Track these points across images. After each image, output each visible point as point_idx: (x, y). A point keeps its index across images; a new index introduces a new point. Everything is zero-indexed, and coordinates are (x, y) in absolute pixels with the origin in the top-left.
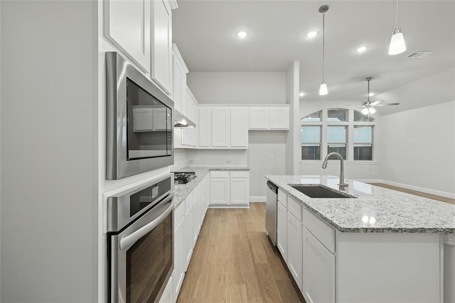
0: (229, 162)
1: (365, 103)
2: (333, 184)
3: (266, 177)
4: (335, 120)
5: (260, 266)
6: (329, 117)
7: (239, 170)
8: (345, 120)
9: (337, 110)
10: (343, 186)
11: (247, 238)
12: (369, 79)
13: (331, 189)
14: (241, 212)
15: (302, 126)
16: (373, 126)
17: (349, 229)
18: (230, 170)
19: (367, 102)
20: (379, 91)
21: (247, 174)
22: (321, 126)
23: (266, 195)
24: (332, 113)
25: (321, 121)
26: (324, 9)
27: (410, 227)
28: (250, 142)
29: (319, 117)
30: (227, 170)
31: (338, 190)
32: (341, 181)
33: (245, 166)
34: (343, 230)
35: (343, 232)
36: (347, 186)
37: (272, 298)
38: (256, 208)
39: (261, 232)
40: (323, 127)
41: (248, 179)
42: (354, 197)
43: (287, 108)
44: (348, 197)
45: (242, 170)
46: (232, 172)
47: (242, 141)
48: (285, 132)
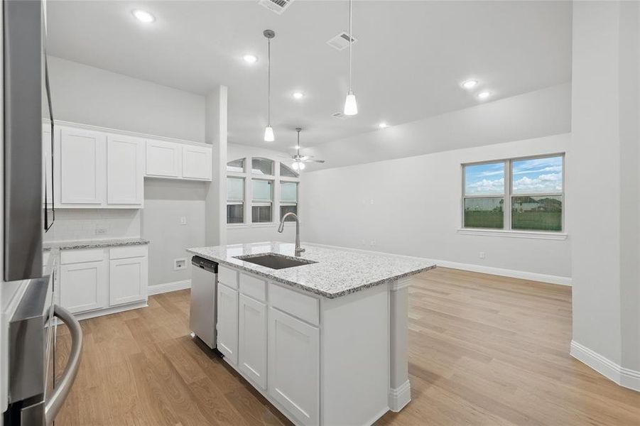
0: (101, 232)
1: (296, 156)
2: (287, 250)
3: (190, 251)
4: (258, 173)
5: (195, 386)
6: (254, 167)
7: (127, 244)
8: (271, 174)
9: (261, 159)
10: (298, 252)
11: (160, 352)
12: (299, 130)
13: (286, 257)
14: (132, 316)
15: (228, 177)
16: (297, 183)
17: (338, 294)
18: (109, 246)
19: (297, 156)
20: (307, 145)
21: (143, 250)
22: (244, 179)
23: (190, 279)
24: (256, 163)
25: (244, 172)
26: (269, 34)
27: (376, 281)
28: (146, 197)
29: (242, 167)
30: (103, 247)
31: (294, 256)
32: (297, 245)
33: (137, 238)
34: (332, 297)
35: (333, 298)
36: (303, 251)
37: (227, 420)
38: (159, 303)
39: (180, 338)
40: (247, 181)
41: (146, 258)
42: (315, 262)
43: (208, 150)
44: (308, 263)
45: (134, 244)
46: (113, 250)
47: (133, 195)
48: (205, 184)
